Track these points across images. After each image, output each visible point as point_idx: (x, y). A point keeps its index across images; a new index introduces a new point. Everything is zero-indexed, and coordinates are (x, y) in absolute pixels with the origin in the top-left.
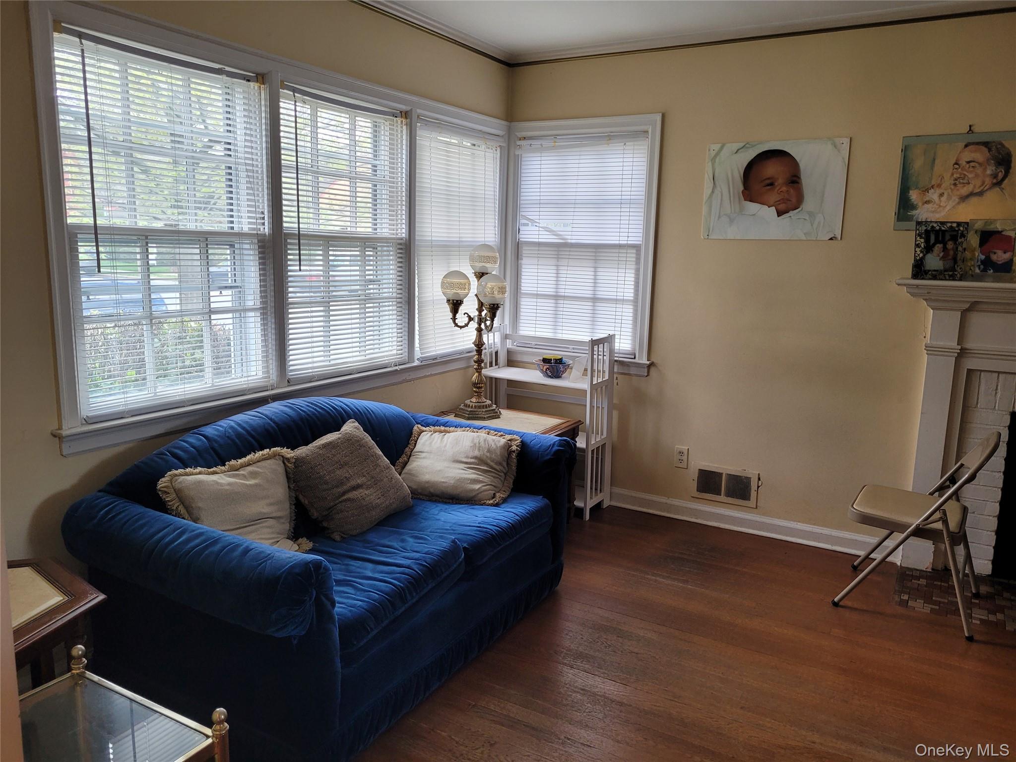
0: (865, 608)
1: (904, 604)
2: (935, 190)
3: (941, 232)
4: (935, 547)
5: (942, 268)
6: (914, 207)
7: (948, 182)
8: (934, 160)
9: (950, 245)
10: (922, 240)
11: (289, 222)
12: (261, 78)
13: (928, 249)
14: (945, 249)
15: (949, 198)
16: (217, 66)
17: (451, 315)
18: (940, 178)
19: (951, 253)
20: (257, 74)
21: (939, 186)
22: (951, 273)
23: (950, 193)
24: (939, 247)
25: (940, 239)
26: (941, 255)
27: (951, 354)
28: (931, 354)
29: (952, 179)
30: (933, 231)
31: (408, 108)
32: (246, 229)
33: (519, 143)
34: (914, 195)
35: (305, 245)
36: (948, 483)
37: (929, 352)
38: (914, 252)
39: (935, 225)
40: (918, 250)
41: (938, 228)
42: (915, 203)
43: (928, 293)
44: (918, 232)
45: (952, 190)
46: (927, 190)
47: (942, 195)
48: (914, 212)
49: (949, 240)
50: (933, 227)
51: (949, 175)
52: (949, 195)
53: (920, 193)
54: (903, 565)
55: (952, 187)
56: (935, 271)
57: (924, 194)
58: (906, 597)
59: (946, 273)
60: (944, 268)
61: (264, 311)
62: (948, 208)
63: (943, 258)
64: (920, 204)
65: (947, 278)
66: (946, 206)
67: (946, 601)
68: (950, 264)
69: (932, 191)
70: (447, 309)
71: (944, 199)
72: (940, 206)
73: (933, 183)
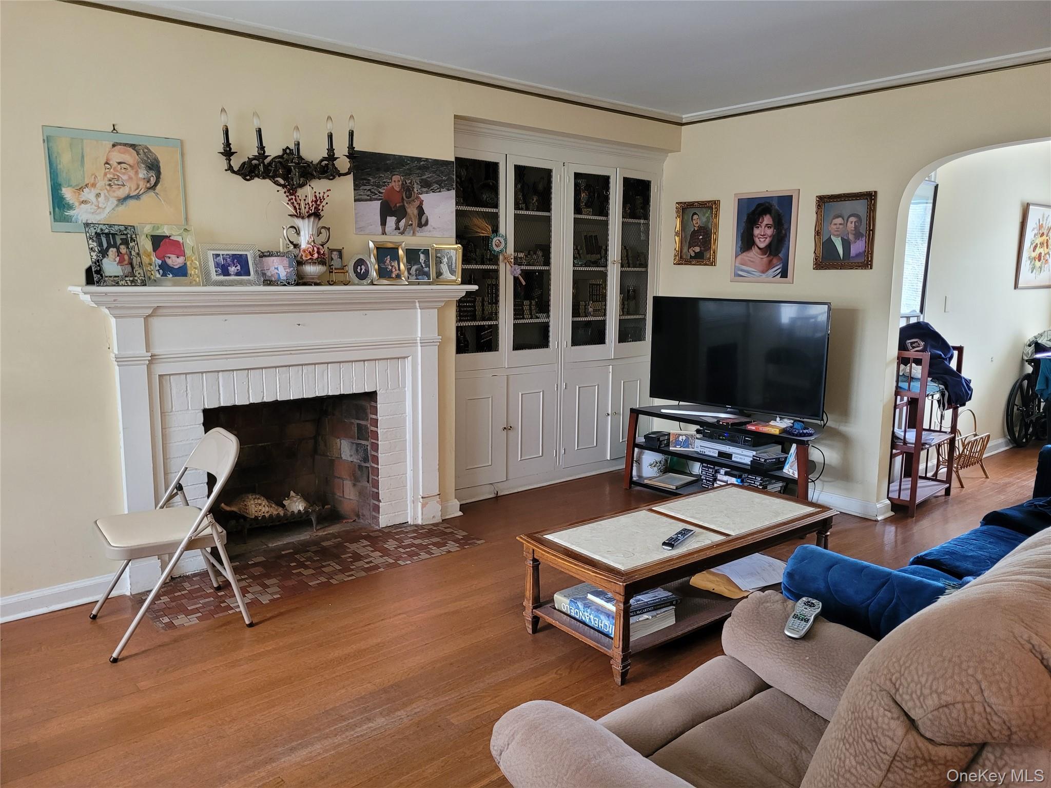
0: (144, 649)
1: (170, 626)
2: (91, 190)
3: (111, 236)
4: (161, 562)
5: (122, 274)
6: (70, 207)
7: (102, 183)
8: (83, 157)
9: (123, 249)
10: (95, 244)
13: (104, 253)
14: (119, 253)
15: (107, 199)
18: (93, 177)
19: (126, 257)
21: (94, 185)
22: (131, 279)
23: (107, 194)
24: (112, 251)
25: (112, 243)
26: (118, 259)
27: (142, 362)
28: (123, 365)
29: (106, 179)
30: (103, 233)
34: (68, 194)
36: (175, 491)
37: (120, 363)
38: (90, 257)
39: (104, 228)
40: (94, 254)
41: (107, 231)
42: (71, 202)
43: (114, 301)
44: (88, 235)
45: (108, 191)
46: (81, 189)
47: (98, 195)
48: (71, 213)
49: (121, 244)
50: (102, 230)
51: (102, 174)
52: (105, 196)
53: (75, 192)
54: (133, 594)
55: (108, 188)
56: (115, 277)
57: (79, 194)
58: (166, 620)
59: (127, 279)
60: (124, 274)
62: (108, 210)
63: (121, 262)
64: (77, 204)
65: (130, 284)
66: (105, 207)
67: (201, 605)
68: (129, 269)
69: (86, 190)
71: (101, 199)
72: (99, 207)
73: (87, 181)
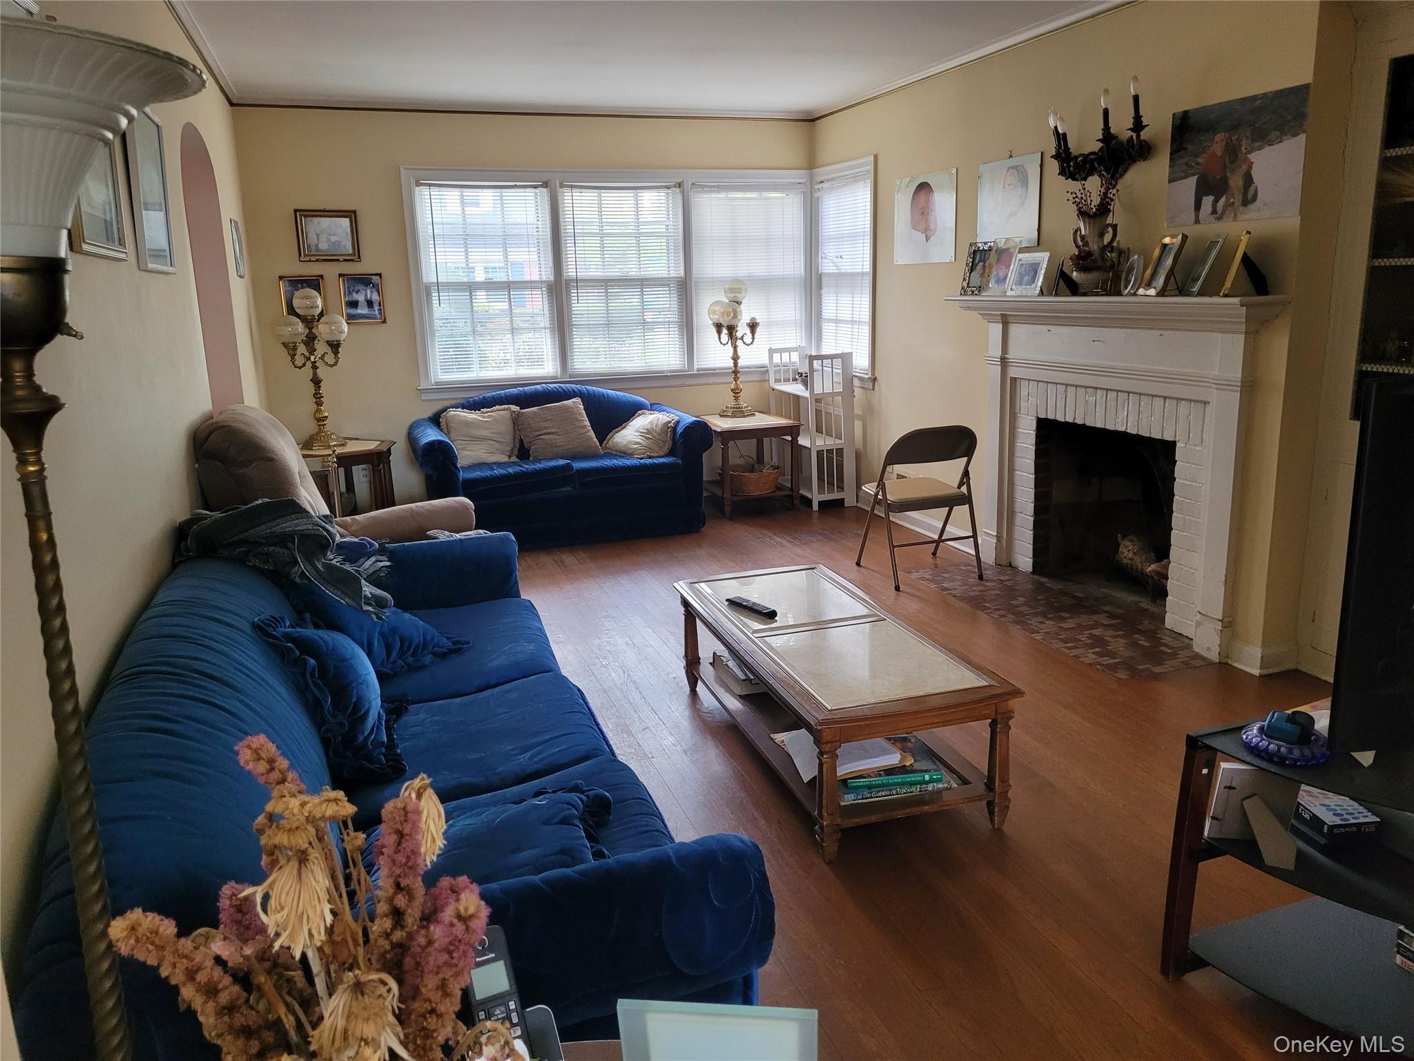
3: (985, 252)
5: (979, 284)
10: (970, 260)
11: (570, 272)
12: (545, 185)
13: (973, 267)
16: (513, 184)
17: (717, 335)
20: (544, 182)
24: (980, 265)
25: (983, 258)
26: (981, 272)
27: (998, 363)
30: (979, 250)
31: (681, 180)
32: (536, 277)
33: (820, 186)
35: (580, 286)
40: (967, 269)
41: (982, 248)
44: (969, 252)
56: (974, 287)
61: (552, 329)
70: (714, 330)
